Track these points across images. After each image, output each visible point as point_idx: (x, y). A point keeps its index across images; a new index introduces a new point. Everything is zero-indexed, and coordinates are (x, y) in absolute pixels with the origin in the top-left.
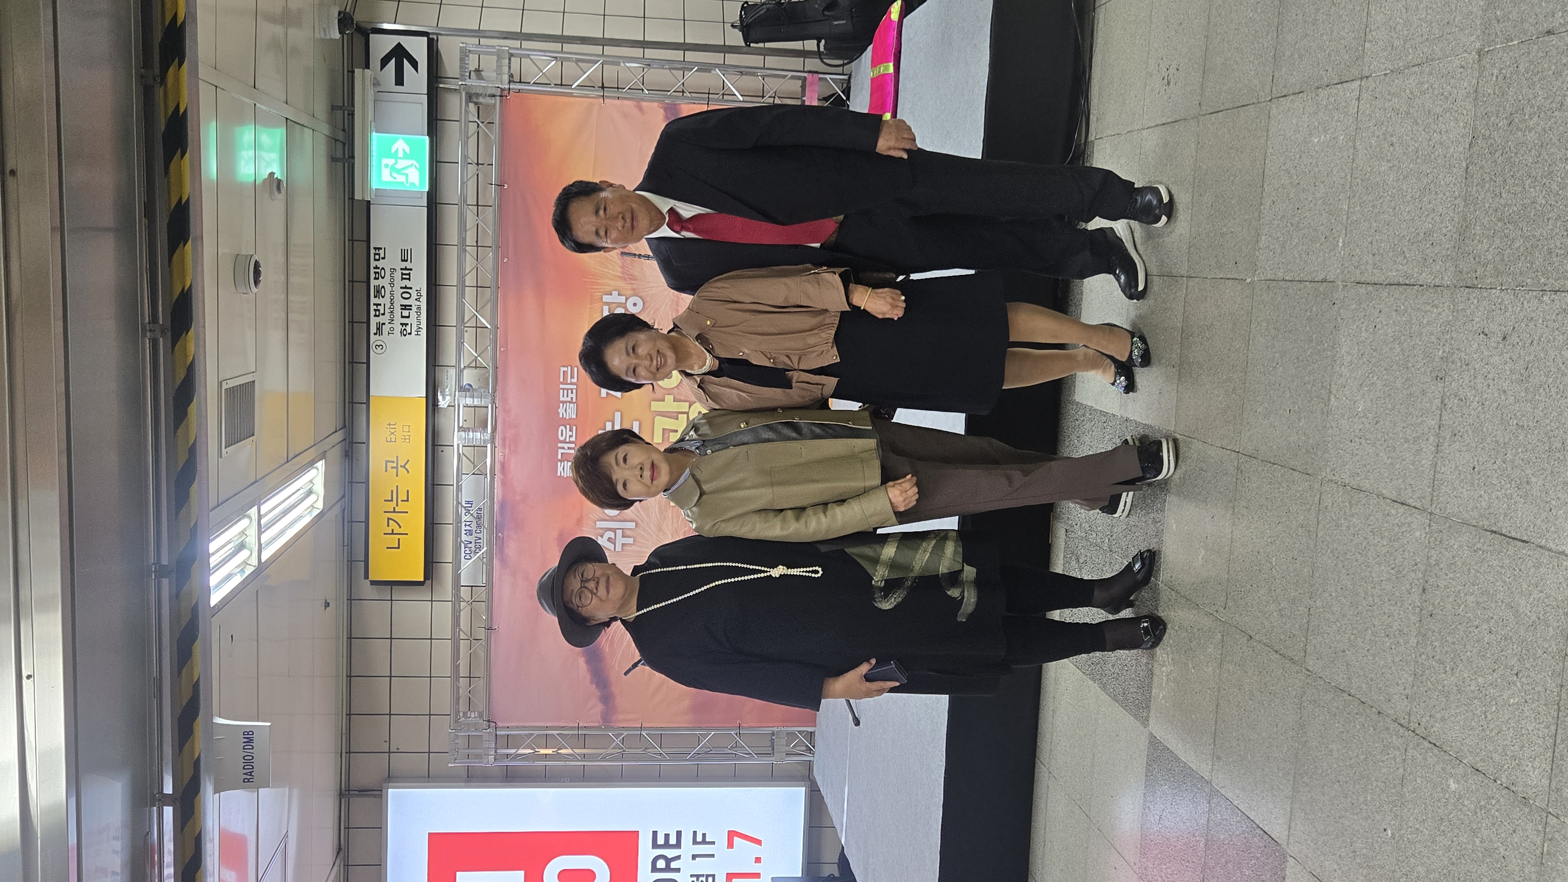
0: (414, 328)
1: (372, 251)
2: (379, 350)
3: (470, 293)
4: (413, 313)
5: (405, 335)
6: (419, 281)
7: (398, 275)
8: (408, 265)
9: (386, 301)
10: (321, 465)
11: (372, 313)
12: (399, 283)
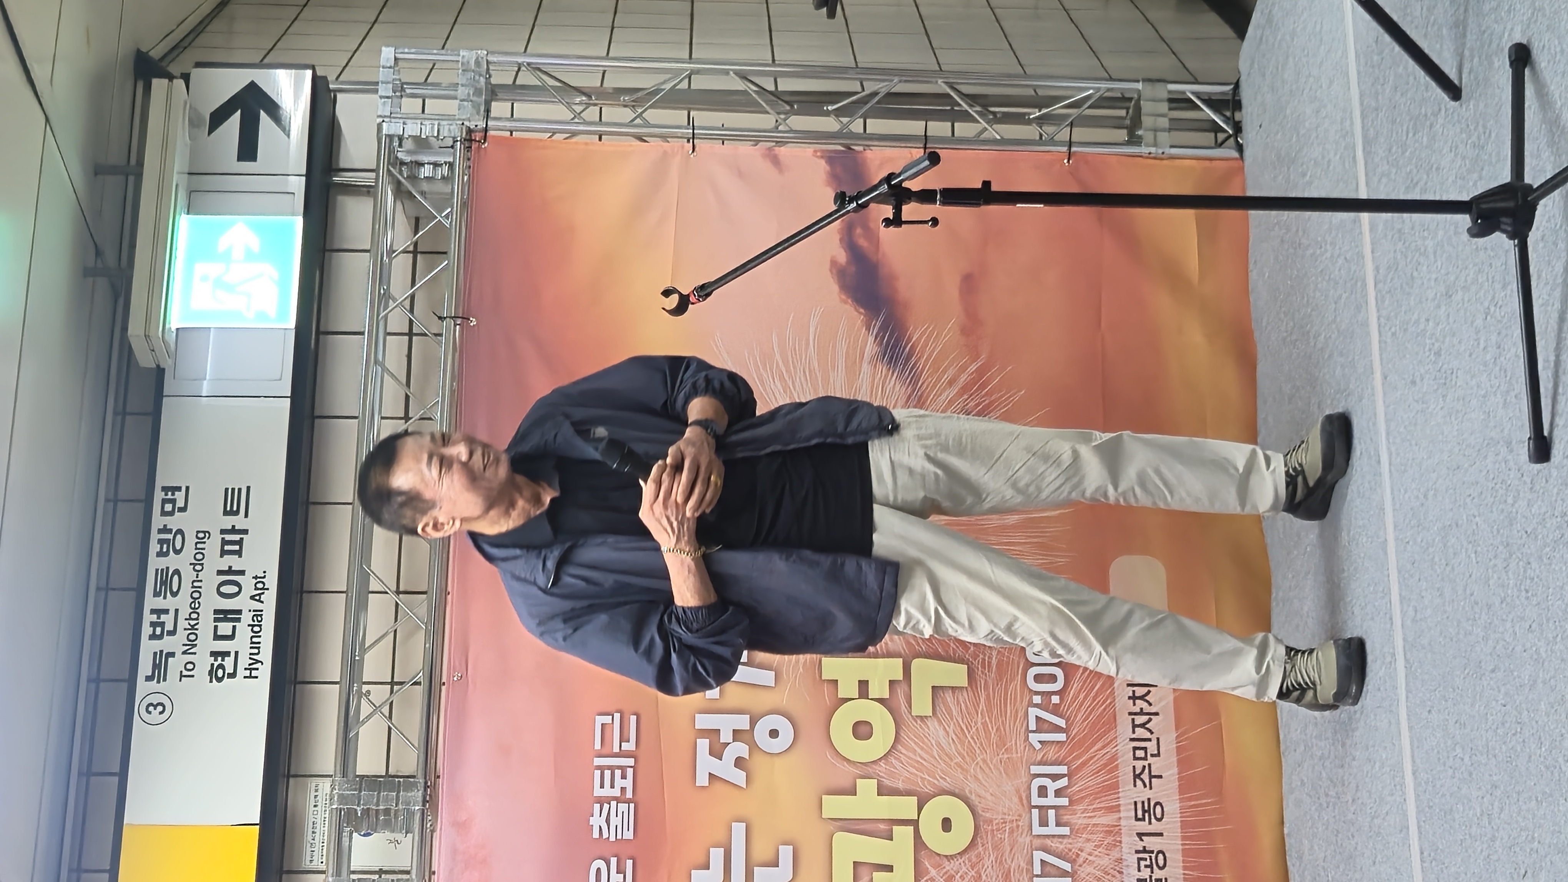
1: (158, 494)
2: (155, 715)
4: (243, 630)
5: (219, 680)
6: (263, 555)
7: (213, 545)
8: (239, 521)
9: (181, 602)
11: (147, 630)
12: (214, 562)
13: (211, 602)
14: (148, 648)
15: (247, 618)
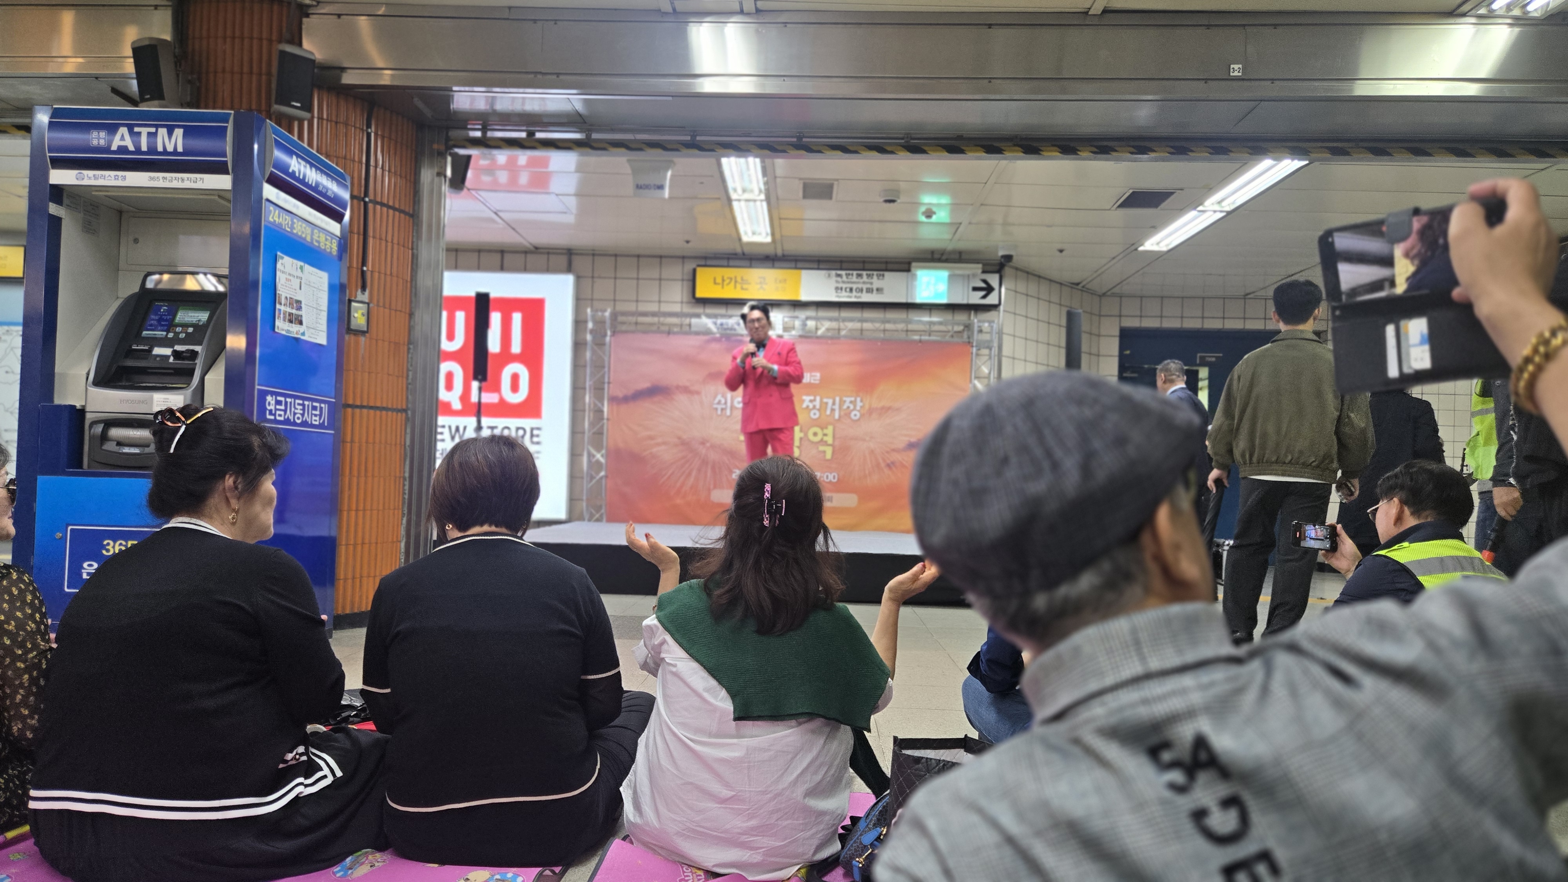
0: (840, 295)
1: (882, 273)
2: (827, 275)
3: (858, 325)
4: (848, 294)
5: (836, 290)
6: (866, 298)
7: (869, 286)
8: (875, 291)
9: (854, 279)
10: (769, 240)
11: (848, 272)
12: (864, 287)
13: (854, 286)
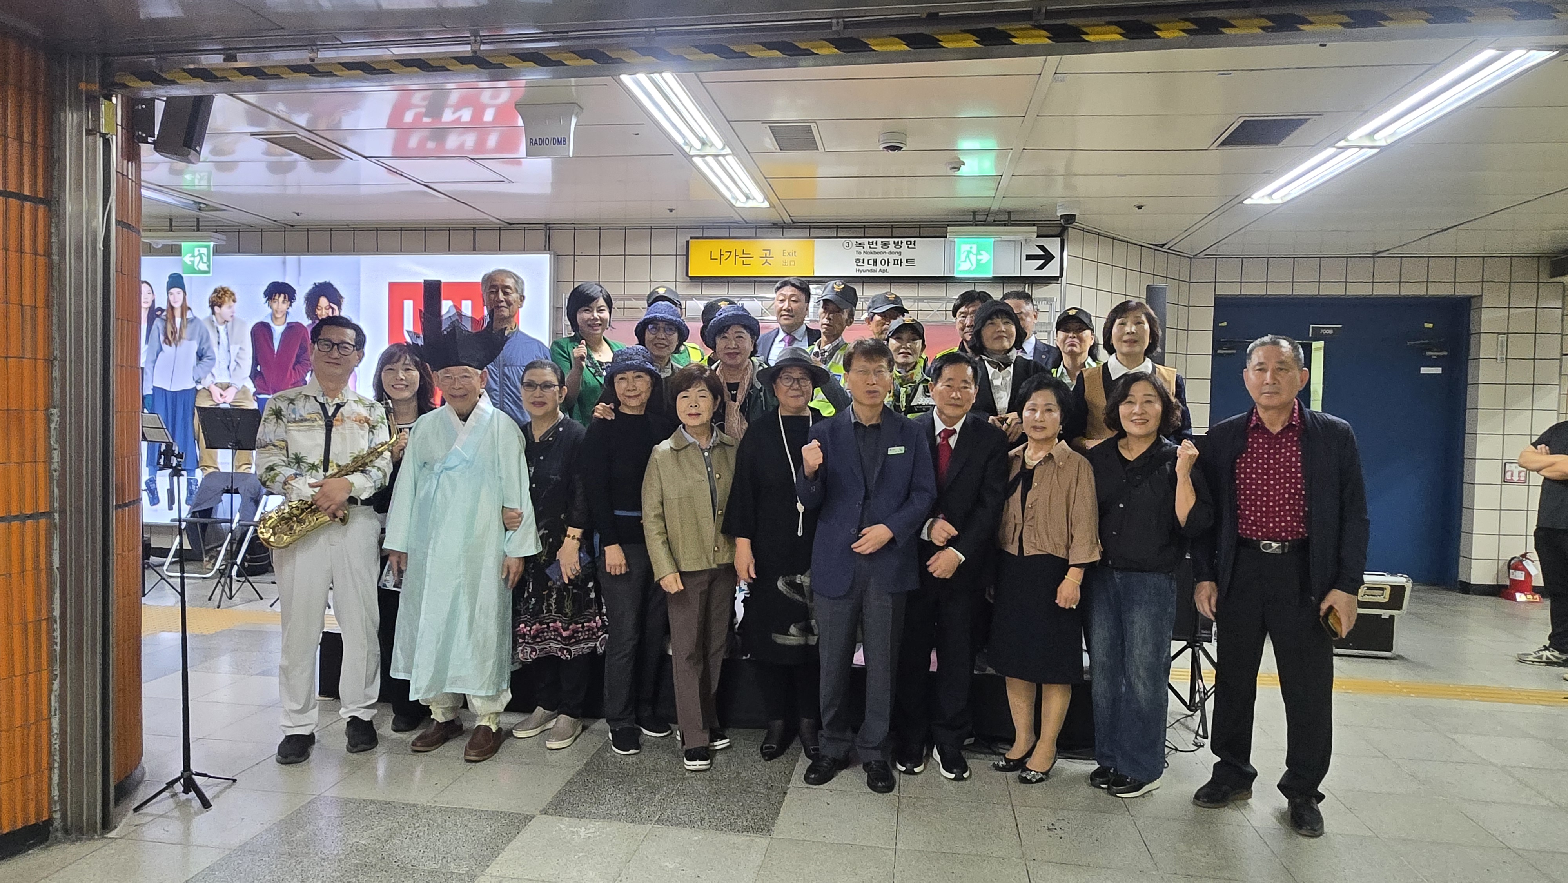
0: (861, 268)
1: (912, 240)
2: (846, 245)
4: (871, 267)
6: (893, 271)
7: (897, 257)
9: (879, 249)
10: (766, 205)
11: (871, 240)
12: (892, 258)
13: (879, 258)
14: (866, 241)
15: (874, 268)
